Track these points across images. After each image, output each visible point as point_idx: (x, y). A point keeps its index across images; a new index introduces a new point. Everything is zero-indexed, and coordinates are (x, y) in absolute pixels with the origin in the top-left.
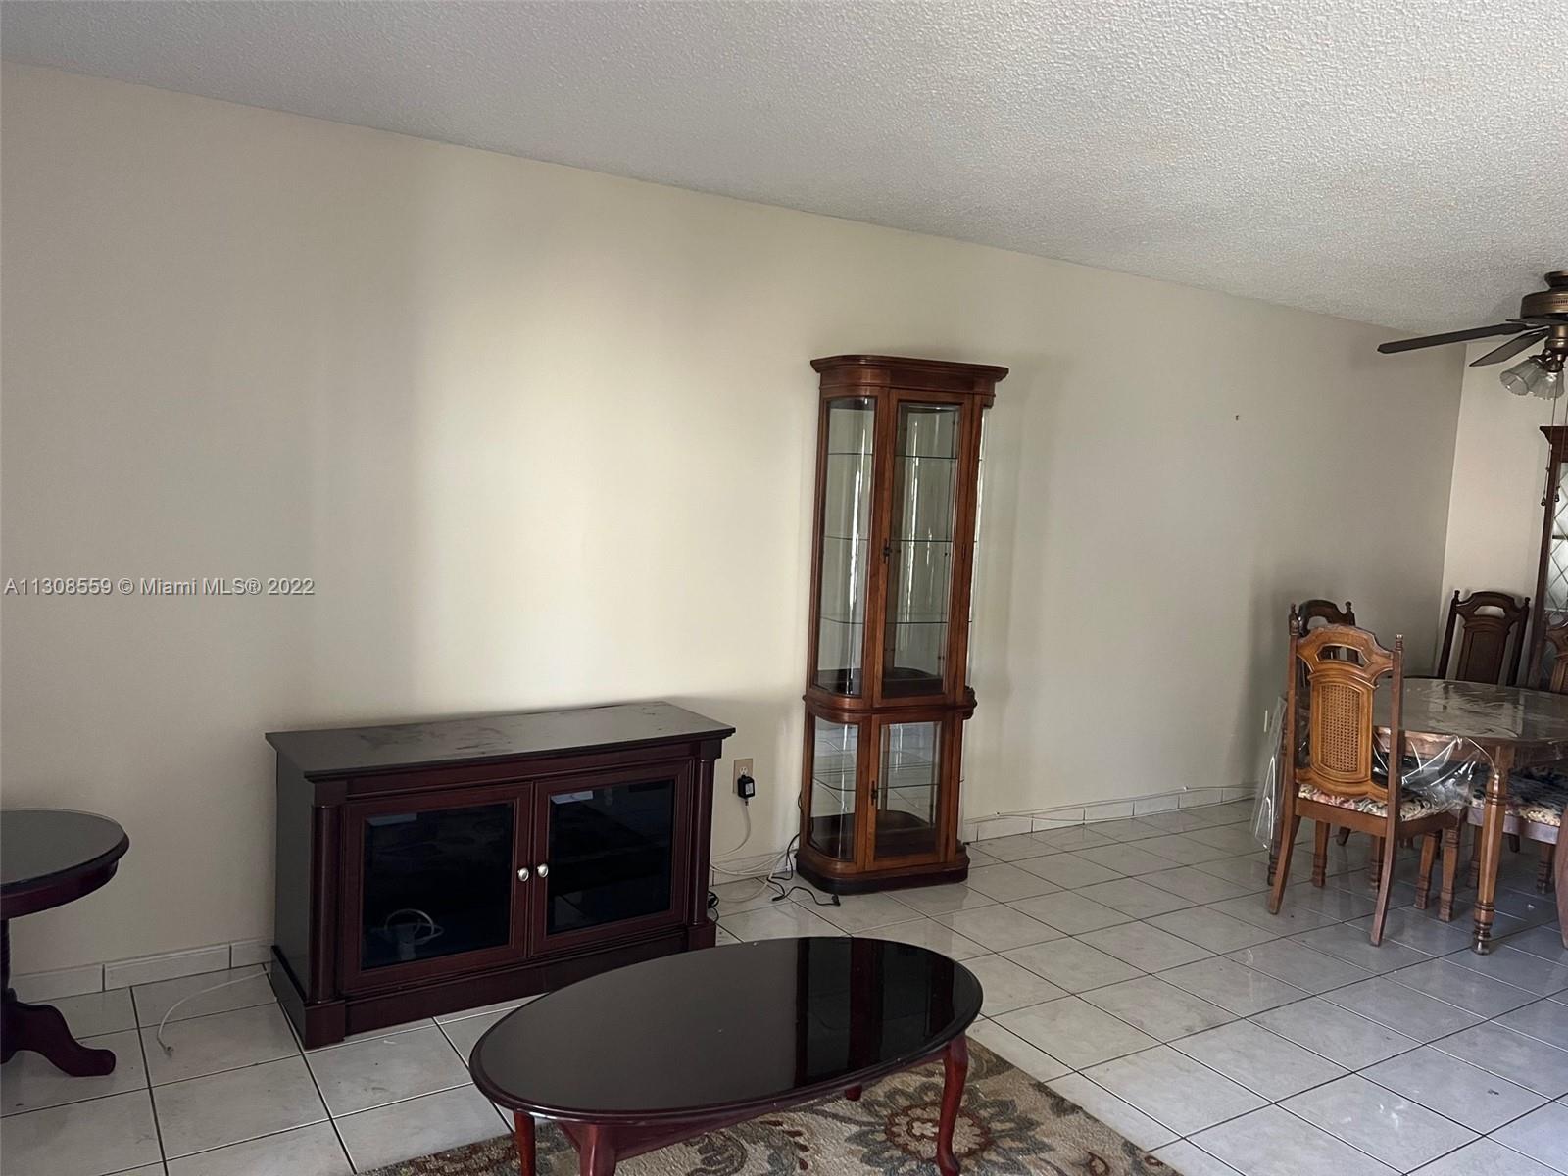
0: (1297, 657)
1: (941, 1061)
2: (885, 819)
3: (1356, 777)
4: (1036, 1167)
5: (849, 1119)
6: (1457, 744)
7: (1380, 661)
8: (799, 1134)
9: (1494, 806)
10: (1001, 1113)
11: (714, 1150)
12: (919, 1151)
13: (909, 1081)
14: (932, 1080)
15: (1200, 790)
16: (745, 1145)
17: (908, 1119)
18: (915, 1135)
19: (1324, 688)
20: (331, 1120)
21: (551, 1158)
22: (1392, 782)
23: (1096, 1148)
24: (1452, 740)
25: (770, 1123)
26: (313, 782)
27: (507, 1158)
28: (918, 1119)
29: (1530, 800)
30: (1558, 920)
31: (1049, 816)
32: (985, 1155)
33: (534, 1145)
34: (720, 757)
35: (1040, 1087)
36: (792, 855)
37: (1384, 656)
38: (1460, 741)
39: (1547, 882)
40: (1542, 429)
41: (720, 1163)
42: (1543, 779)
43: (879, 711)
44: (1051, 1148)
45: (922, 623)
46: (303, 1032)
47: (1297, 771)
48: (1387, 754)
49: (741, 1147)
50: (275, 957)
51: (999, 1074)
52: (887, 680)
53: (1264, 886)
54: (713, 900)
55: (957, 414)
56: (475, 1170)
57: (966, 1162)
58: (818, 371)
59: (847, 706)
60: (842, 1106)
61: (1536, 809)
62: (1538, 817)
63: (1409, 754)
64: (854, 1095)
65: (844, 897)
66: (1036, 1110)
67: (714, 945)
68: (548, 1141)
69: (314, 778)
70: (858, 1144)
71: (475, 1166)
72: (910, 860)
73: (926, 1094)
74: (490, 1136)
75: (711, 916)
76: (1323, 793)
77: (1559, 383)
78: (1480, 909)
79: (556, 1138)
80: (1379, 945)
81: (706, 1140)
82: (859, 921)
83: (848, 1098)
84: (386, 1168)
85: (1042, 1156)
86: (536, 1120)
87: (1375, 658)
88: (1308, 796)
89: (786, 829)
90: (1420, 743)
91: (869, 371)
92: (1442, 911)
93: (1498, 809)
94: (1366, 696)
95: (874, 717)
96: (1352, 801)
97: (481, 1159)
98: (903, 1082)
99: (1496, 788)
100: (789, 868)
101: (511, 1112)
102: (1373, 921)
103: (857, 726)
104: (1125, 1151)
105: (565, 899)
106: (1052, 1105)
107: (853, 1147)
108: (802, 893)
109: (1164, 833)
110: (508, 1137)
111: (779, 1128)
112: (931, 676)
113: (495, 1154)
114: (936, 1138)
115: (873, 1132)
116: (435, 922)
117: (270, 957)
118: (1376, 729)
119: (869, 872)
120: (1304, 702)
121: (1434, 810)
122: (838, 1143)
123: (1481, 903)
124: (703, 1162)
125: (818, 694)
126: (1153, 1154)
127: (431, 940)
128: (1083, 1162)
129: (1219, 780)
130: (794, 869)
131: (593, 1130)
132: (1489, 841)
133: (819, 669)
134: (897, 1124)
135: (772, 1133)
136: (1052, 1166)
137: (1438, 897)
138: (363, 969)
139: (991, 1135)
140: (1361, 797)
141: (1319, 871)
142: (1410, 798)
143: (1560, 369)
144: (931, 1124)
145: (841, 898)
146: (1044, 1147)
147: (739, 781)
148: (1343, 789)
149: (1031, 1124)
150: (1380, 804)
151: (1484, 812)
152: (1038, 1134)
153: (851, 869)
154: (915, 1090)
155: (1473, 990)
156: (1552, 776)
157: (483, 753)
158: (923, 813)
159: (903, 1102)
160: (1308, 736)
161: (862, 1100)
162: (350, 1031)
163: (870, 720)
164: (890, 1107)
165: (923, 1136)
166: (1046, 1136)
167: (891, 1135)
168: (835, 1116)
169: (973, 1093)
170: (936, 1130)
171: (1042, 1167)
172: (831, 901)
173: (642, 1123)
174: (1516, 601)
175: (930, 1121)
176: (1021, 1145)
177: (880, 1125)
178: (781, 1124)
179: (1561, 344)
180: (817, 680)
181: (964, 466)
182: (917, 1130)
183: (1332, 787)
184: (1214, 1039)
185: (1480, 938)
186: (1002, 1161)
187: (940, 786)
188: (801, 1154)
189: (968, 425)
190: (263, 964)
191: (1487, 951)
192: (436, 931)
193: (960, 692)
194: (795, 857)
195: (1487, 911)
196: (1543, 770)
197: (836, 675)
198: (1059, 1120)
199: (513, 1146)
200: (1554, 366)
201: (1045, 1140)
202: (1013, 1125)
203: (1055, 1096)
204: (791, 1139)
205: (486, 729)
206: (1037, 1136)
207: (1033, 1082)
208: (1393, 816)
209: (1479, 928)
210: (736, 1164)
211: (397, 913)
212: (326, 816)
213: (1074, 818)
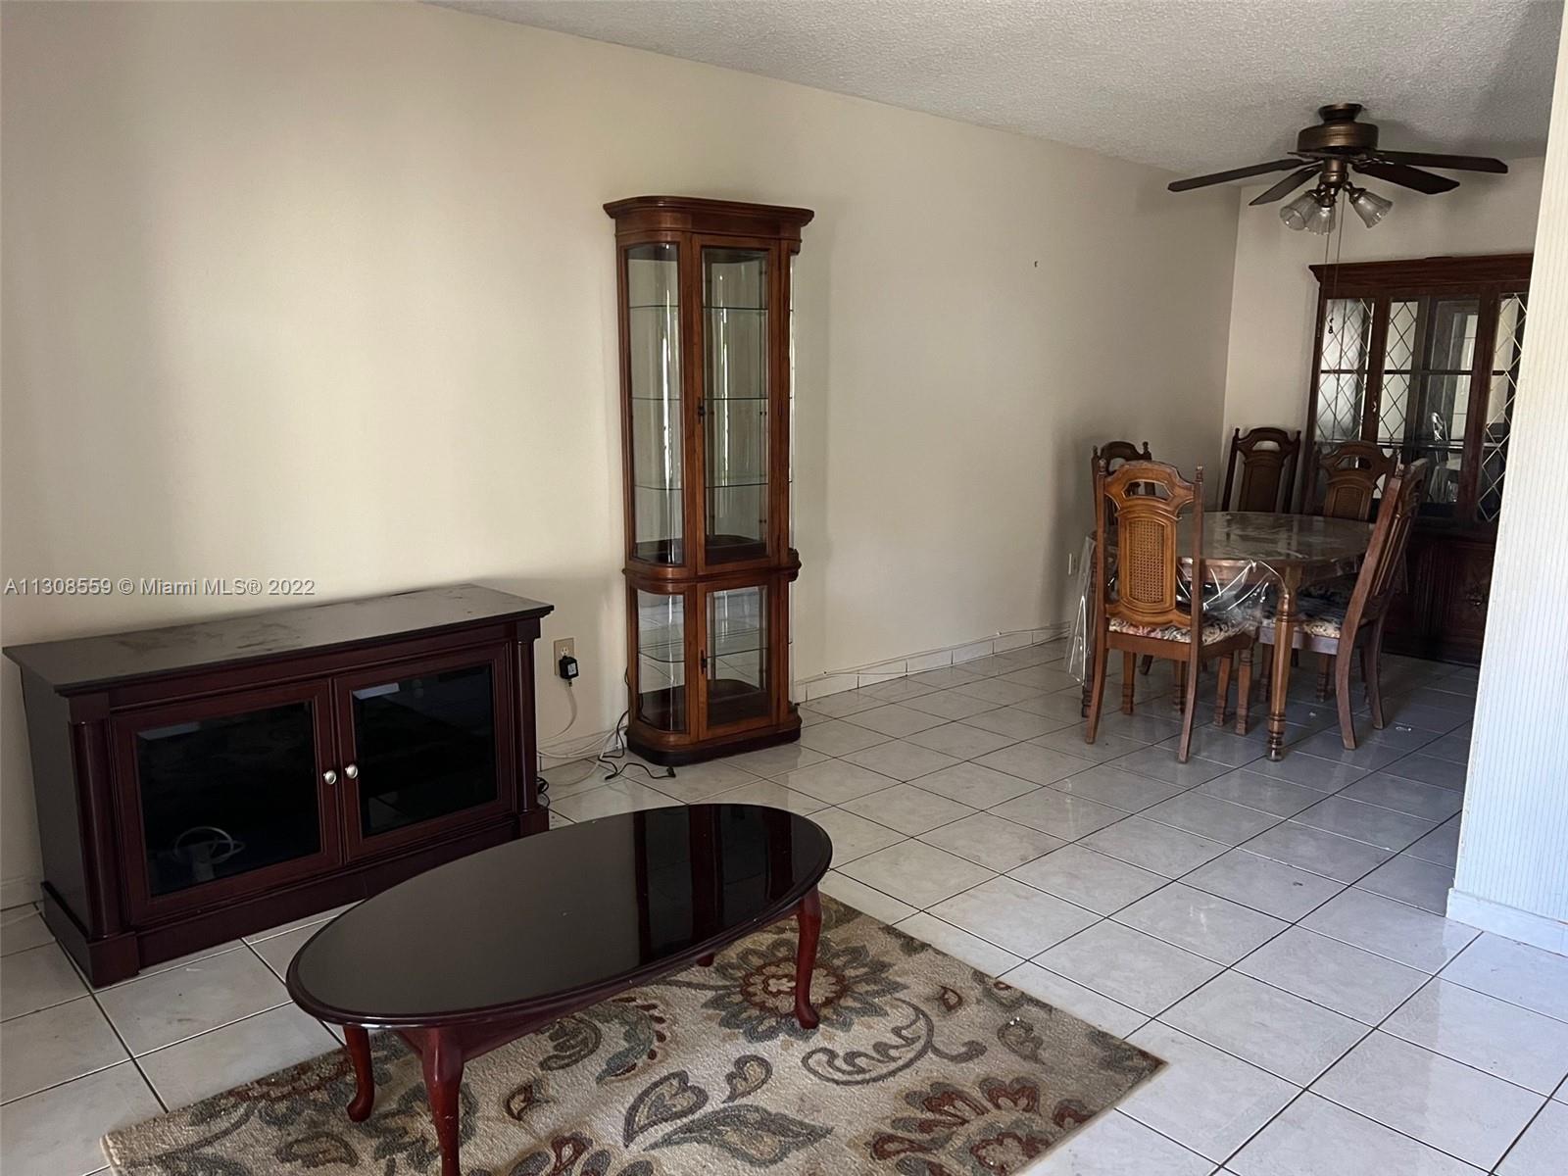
0: (1105, 496)
1: (795, 917)
2: (716, 688)
3: (1160, 607)
4: (892, 1006)
5: (704, 985)
6: (1251, 568)
7: (1183, 494)
8: (654, 1007)
9: (1284, 624)
10: (855, 959)
11: (566, 1035)
12: (777, 1008)
13: (762, 940)
14: (784, 936)
15: (1010, 635)
16: (599, 1025)
17: (763, 978)
18: (771, 992)
19: (1130, 523)
20: (133, 1060)
21: (390, 1067)
22: (1194, 609)
23: (949, 981)
24: (1247, 564)
25: (621, 1000)
26: (67, 696)
27: (341, 1073)
28: (773, 976)
29: (1313, 616)
30: (1338, 723)
31: (874, 670)
32: (842, 1002)
33: (370, 1055)
34: (539, 636)
35: (889, 930)
36: (622, 733)
37: (1186, 488)
38: (1254, 564)
39: (1325, 691)
40: (1311, 267)
41: (573, 1047)
42: (1321, 597)
43: (703, 579)
44: (905, 987)
45: (739, 485)
46: (90, 971)
47: (1107, 606)
48: (1189, 582)
49: (596, 1030)
50: (48, 895)
51: (849, 922)
52: (709, 547)
53: (1079, 718)
54: (542, 786)
55: (764, 263)
56: (305, 1090)
57: (825, 1012)
58: (612, 217)
59: (670, 576)
60: (696, 974)
61: (1320, 624)
62: (1320, 631)
63: (1210, 581)
64: (706, 962)
65: (679, 768)
66: (887, 952)
67: (548, 829)
68: (383, 1049)
69: (67, 692)
70: (715, 1009)
71: (305, 1087)
72: (743, 726)
73: (779, 951)
74: (319, 1052)
75: (542, 802)
76: (1132, 625)
77: (1332, 219)
78: (1274, 720)
79: (394, 1046)
80: (1186, 762)
81: (557, 1026)
82: (697, 790)
83: (700, 965)
84: (203, 1102)
85: (897, 995)
86: (369, 1031)
87: (1179, 491)
88: (1118, 629)
89: (614, 706)
90: (1218, 570)
91: (669, 214)
92: (1239, 726)
93: (1288, 626)
94: (1169, 529)
95: (698, 585)
96: (1158, 630)
97: (312, 1079)
98: (754, 942)
99: (1286, 607)
100: (619, 745)
101: (340, 1027)
102: (1179, 741)
103: (682, 596)
104: (975, 980)
105: (380, 800)
106: (902, 945)
107: (711, 1011)
108: (635, 770)
109: (982, 677)
110: (339, 1052)
111: (634, 1003)
112: (753, 540)
113: (327, 1071)
114: (794, 991)
115: (729, 995)
116: (233, 839)
117: (40, 894)
118: (1179, 560)
119: (703, 741)
120: (1112, 540)
121: (1231, 632)
122: (695, 1010)
123: (1274, 715)
124: (555, 1048)
125: (639, 566)
126: (1001, 979)
127: (232, 857)
128: (937, 996)
129: (1028, 623)
130: (625, 746)
131: (434, 1033)
132: (1281, 658)
133: (638, 541)
134: (753, 984)
135: (625, 1009)
136: (909, 1004)
137: (1235, 713)
138: (152, 896)
139: (847, 982)
140: (1166, 626)
141: (1129, 700)
142: (1210, 623)
143: (1332, 205)
144: (786, 980)
145: (676, 770)
146: (897, 987)
147: (560, 661)
148: (1147, 619)
149: (884, 967)
150: (1184, 631)
151: (1275, 632)
152: (891, 975)
153: (685, 740)
154: (768, 948)
155: (1269, 794)
156: (1329, 593)
157: (270, 650)
158: (753, 679)
159: (756, 961)
160: (1117, 572)
161: (715, 965)
162: (144, 966)
163: (694, 589)
164: (743, 968)
165: (779, 992)
166: (899, 976)
167: (748, 995)
168: (689, 985)
169: (826, 944)
170: (793, 984)
171: (898, 1006)
172: (666, 774)
173: (489, 1020)
174: (1289, 435)
175: (786, 976)
176: (876, 988)
177: (734, 987)
178: (634, 1000)
179: (1334, 178)
180: (637, 552)
181: (775, 317)
182: (773, 987)
183: (1140, 618)
184: (1048, 864)
185: (1274, 746)
186: (859, 1006)
187: (769, 649)
188: (658, 1027)
189: (776, 274)
190: (34, 903)
191: (1279, 757)
192: (236, 847)
193: (784, 553)
194: (625, 734)
195: (1279, 721)
196: (1320, 589)
197: (656, 546)
198: (910, 960)
199: (346, 1060)
200: (1327, 200)
201: (898, 979)
202: (866, 970)
203: (904, 937)
204: (646, 1013)
205: (270, 626)
206: (890, 977)
207: (881, 926)
208: (1196, 640)
209: (1273, 738)
210: (590, 1045)
211: (186, 833)
212: (87, 731)
213: (898, 670)
